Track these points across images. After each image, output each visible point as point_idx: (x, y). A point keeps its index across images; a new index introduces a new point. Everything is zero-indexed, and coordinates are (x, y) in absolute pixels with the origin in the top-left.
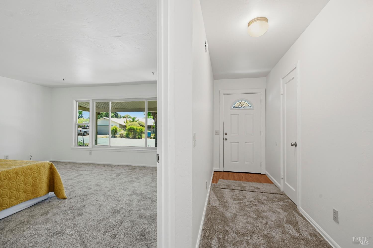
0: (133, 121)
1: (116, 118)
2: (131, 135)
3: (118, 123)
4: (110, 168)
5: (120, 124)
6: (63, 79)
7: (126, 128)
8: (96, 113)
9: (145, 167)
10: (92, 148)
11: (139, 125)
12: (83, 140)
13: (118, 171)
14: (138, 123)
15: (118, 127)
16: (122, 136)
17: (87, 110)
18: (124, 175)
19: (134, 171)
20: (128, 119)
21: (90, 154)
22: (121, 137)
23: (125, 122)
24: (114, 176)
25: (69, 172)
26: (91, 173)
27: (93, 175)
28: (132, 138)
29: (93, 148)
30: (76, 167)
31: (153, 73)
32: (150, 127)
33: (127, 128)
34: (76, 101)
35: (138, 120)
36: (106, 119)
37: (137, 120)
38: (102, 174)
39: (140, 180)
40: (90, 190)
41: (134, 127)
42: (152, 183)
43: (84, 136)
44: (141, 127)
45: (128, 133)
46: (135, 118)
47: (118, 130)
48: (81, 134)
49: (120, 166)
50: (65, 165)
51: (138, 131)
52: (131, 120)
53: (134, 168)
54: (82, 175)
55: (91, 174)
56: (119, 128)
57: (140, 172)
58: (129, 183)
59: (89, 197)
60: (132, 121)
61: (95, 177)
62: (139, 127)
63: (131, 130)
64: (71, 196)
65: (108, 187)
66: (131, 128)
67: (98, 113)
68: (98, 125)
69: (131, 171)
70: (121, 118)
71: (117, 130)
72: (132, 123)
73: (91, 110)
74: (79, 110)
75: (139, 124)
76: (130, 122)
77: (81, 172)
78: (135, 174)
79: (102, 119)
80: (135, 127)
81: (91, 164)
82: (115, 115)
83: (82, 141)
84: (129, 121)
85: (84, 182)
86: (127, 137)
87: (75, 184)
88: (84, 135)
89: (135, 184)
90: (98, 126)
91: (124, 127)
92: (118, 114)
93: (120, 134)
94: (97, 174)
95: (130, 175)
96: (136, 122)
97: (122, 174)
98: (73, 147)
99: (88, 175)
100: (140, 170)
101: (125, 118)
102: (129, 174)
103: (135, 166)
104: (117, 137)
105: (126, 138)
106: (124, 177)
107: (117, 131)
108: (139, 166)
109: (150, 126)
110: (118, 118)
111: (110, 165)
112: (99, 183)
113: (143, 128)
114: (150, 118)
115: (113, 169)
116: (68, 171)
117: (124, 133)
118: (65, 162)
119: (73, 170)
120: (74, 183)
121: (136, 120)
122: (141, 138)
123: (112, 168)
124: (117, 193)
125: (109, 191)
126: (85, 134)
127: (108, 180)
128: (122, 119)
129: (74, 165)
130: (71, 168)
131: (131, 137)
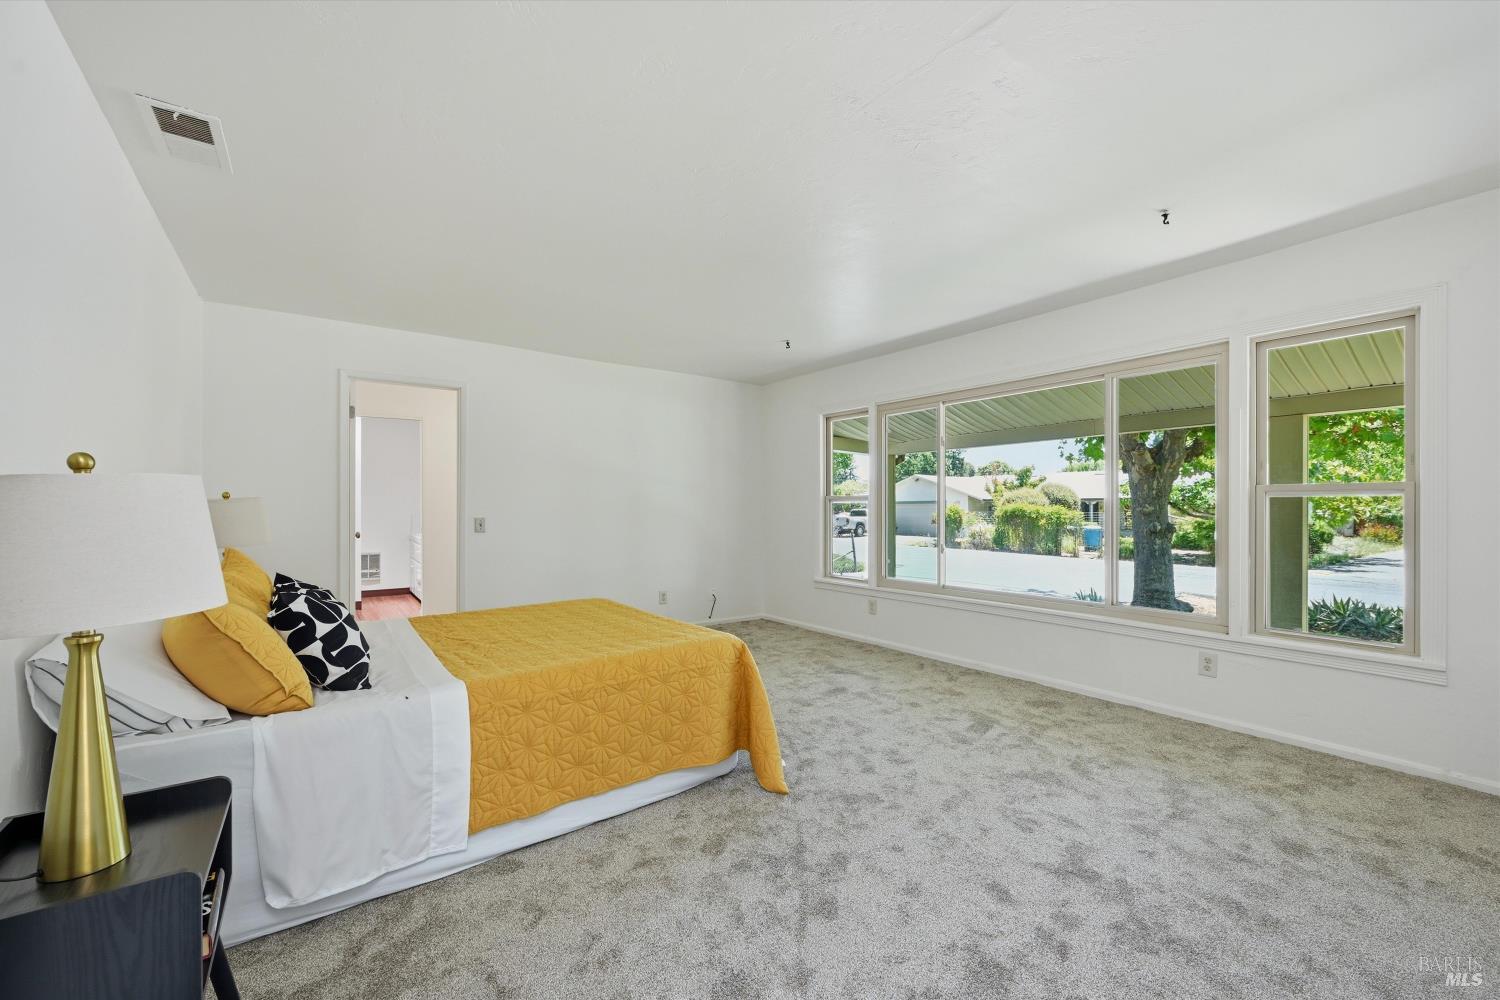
0: (1021, 485)
1: (955, 474)
2: (1013, 540)
3: (961, 493)
4: (943, 682)
5: (971, 499)
6: (788, 344)
7: (996, 513)
8: (891, 456)
9: (1108, 705)
10: (877, 588)
11: (1046, 500)
12: (854, 551)
13: (982, 701)
14: (1043, 489)
15: (964, 508)
16: (977, 540)
17: (861, 446)
18: (1006, 728)
19: (1054, 718)
20: (1001, 479)
21: (872, 607)
22: (976, 546)
23: (988, 490)
24: (962, 724)
25: (805, 668)
26: (874, 689)
27: (882, 699)
28: (1019, 552)
29: (881, 588)
30: (828, 653)
31: (1165, 216)
32: (1096, 508)
33: (998, 512)
34: (828, 419)
35: (1041, 481)
36: (925, 480)
37: (1038, 478)
38: (914, 705)
39: (1099, 783)
40: (870, 778)
41: (1025, 509)
42: (1179, 824)
43: (855, 539)
44: (1056, 508)
45: (1003, 532)
46: (1028, 471)
47: (965, 519)
48: (849, 531)
49: (987, 675)
50: (797, 638)
51: (1043, 522)
52: (1012, 479)
53: (1051, 698)
54: (843, 690)
55: (873, 696)
56: (967, 511)
57: (1089, 730)
58: (1038, 788)
59: (866, 813)
60: (1016, 483)
61: (886, 712)
62: (1049, 509)
63: (1012, 518)
64: (801, 789)
65: (938, 783)
66: (1013, 512)
67: (897, 457)
68: (897, 500)
69: (1034, 711)
70: (972, 474)
71: (961, 520)
72: (1016, 493)
73: (872, 447)
74: (836, 451)
75: (1047, 494)
76: (1010, 489)
77: (842, 680)
78: (1065, 736)
79: (908, 480)
80: (1029, 509)
81: (875, 646)
82: (954, 466)
83: (851, 556)
84: (1005, 484)
85: (849, 729)
86: (999, 543)
87: (820, 730)
88: (857, 535)
89: (1073, 804)
90: (897, 506)
91: (988, 507)
92: (963, 460)
93: (973, 536)
94: (894, 698)
95: (1039, 736)
96: (1035, 486)
97: (998, 723)
98: (820, 577)
99: (864, 698)
100: (1085, 719)
101: (990, 473)
102: (1032, 732)
103: (1054, 690)
104: (963, 545)
105: (993, 550)
106: (1007, 740)
107: (960, 522)
108: (1077, 695)
109: (1094, 503)
110: (962, 475)
111: (943, 663)
112: (902, 750)
113: (1063, 510)
114: (1095, 469)
115: (958, 690)
116: (802, 664)
117: (989, 530)
118: (797, 628)
119: (816, 663)
120: (817, 722)
121: (1032, 480)
122: (1058, 553)
123: (951, 679)
124: (985, 831)
125: (947, 806)
126: (860, 531)
127: (939, 742)
128: (977, 478)
129: (822, 645)
130: (812, 652)
131: (1016, 548)
